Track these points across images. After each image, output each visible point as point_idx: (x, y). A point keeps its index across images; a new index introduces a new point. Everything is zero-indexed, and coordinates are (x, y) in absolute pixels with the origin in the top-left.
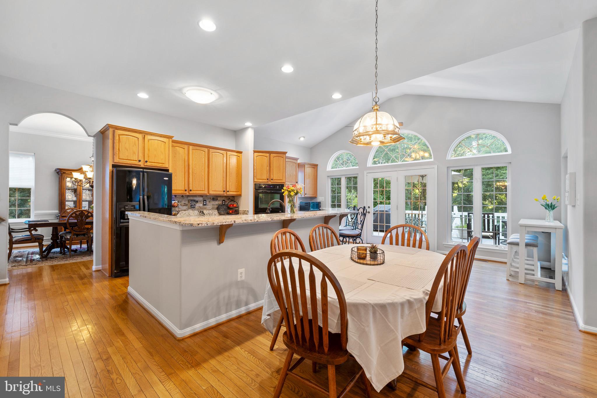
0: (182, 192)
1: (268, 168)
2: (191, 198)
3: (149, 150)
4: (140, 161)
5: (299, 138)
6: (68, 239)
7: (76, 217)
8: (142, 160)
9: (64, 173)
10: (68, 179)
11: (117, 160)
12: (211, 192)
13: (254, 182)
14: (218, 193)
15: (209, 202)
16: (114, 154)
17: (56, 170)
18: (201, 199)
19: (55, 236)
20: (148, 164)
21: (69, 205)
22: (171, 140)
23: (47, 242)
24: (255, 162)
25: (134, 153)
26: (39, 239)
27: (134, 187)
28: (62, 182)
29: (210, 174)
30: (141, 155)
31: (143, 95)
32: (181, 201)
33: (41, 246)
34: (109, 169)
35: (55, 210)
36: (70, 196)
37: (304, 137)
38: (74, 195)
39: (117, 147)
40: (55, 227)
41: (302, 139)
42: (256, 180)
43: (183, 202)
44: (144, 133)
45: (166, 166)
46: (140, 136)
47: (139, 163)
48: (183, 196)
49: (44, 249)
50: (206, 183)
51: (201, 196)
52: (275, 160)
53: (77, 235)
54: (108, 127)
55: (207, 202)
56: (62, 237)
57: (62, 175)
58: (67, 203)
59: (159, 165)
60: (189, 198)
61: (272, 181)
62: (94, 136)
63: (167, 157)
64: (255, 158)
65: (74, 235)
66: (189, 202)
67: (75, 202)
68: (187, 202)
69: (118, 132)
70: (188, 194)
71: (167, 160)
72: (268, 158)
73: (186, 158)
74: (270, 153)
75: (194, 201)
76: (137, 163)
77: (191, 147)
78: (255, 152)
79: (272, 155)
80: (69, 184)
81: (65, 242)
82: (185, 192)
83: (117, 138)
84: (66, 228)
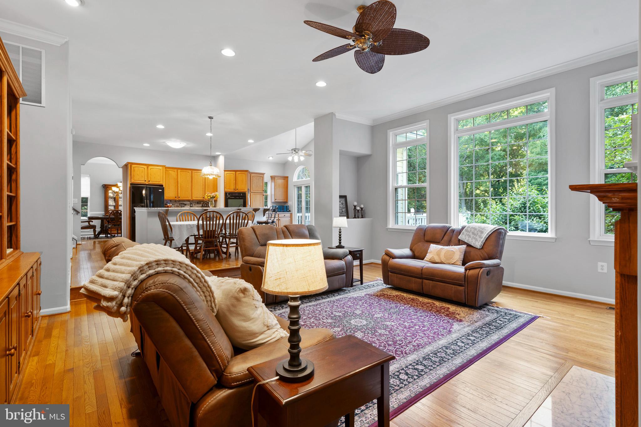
0: (173, 198)
1: (234, 182)
2: (182, 202)
3: (151, 174)
4: (145, 181)
5: (269, 157)
6: (109, 228)
7: (114, 214)
8: (147, 181)
9: (108, 187)
10: (110, 191)
11: (133, 181)
12: (194, 198)
13: (225, 191)
14: (199, 199)
15: (195, 205)
16: (131, 178)
17: (102, 185)
18: (189, 203)
19: (102, 226)
20: (150, 182)
21: (111, 208)
22: (164, 168)
23: (98, 229)
24: (225, 177)
25: (142, 177)
26: (94, 227)
27: (144, 195)
28: (106, 193)
29: (193, 187)
30: (146, 177)
31: (146, 145)
32: (174, 204)
33: (95, 231)
34: (129, 185)
35: (102, 212)
36: (111, 202)
37: (272, 157)
38: (114, 202)
39: (132, 174)
40: (102, 219)
41: (271, 158)
42: (226, 190)
43: (176, 205)
44: (148, 165)
45: (161, 183)
46: (145, 167)
47: (145, 182)
48: (175, 201)
49: (96, 233)
50: (190, 192)
51: (189, 201)
52: (240, 176)
53: (115, 225)
54: (128, 163)
55: (193, 205)
56: (106, 227)
57: (106, 189)
58: (109, 207)
59: (157, 183)
60: (180, 202)
61: (237, 190)
62: (122, 168)
63: (162, 178)
64: (225, 175)
65: (113, 225)
66: (180, 205)
67: (114, 206)
68: (178, 205)
69: (133, 166)
70: (177, 199)
71: (162, 179)
72: (234, 175)
73: (176, 177)
74: (236, 171)
75: (183, 204)
76: (144, 182)
77: (179, 170)
78: (225, 171)
79: (237, 173)
80: (111, 195)
81: (108, 229)
82: (175, 198)
83: (133, 169)
84: (108, 222)
